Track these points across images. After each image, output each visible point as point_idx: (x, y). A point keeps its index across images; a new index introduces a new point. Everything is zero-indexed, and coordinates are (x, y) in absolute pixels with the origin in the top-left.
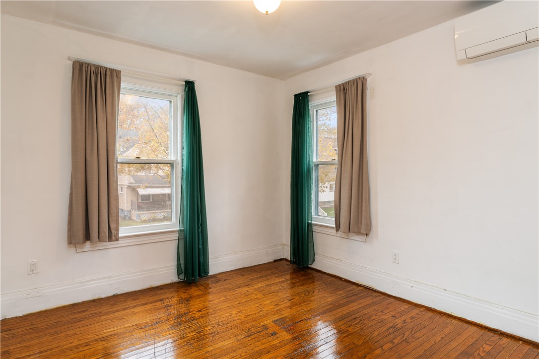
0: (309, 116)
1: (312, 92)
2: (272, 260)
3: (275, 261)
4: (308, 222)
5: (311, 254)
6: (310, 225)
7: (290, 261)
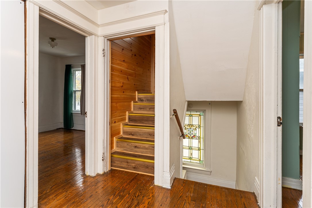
0: (72, 73)
1: (73, 65)
2: (56, 129)
3: (57, 129)
4: (71, 113)
5: (72, 125)
6: (72, 114)
7: (64, 128)
